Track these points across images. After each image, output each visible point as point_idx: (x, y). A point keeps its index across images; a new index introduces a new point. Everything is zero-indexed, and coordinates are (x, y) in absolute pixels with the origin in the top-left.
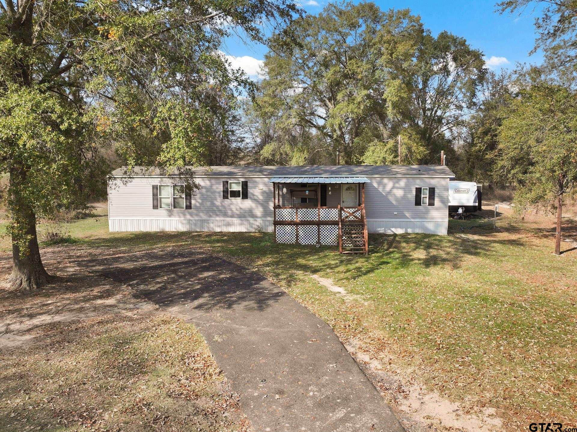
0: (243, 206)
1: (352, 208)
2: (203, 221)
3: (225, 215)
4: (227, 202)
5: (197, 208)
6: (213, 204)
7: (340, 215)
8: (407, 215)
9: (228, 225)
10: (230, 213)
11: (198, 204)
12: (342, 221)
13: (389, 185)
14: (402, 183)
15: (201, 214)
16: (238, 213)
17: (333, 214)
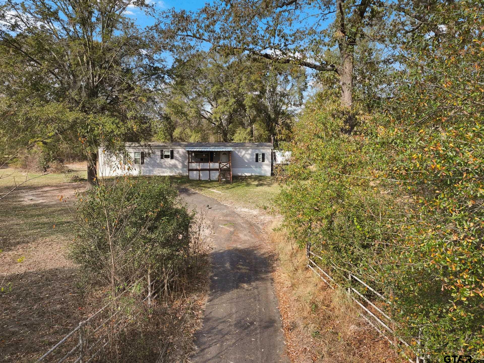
0: (171, 163)
1: (225, 162)
2: (150, 171)
3: (162, 167)
4: (162, 161)
5: (147, 164)
6: (155, 162)
7: (220, 166)
8: (252, 167)
9: (163, 172)
10: (164, 166)
11: (148, 162)
12: (221, 169)
13: (244, 152)
14: (250, 151)
15: (149, 167)
16: (168, 166)
17: (216, 165)
